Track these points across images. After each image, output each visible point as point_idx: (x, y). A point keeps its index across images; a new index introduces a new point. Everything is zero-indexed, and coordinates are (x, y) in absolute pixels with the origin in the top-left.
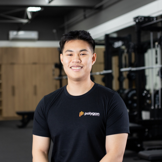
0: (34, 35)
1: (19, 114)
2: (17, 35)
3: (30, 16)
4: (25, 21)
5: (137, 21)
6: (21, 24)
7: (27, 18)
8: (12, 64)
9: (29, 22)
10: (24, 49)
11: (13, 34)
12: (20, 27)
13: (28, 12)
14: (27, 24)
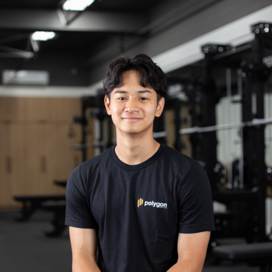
1: (18, 199)
2: (15, 77)
3: (36, 47)
4: (28, 55)
6: (22, 60)
7: (31, 50)
8: (8, 122)
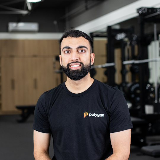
0: (34, 26)
1: (19, 108)
2: (16, 26)
3: (30, 7)
4: (25, 12)
5: (140, 12)
6: (21, 15)
7: (27, 9)
8: (12, 57)
9: (28, 13)
10: (24, 41)
11: (12, 26)
12: (19, 19)
13: (28, 3)
14: (27, 15)
